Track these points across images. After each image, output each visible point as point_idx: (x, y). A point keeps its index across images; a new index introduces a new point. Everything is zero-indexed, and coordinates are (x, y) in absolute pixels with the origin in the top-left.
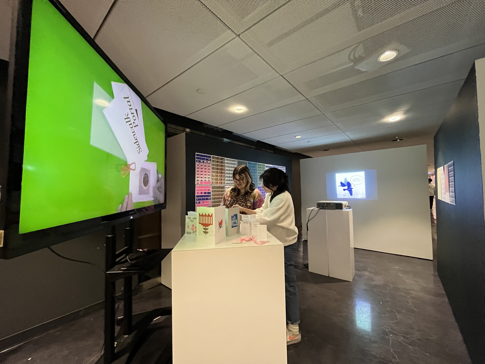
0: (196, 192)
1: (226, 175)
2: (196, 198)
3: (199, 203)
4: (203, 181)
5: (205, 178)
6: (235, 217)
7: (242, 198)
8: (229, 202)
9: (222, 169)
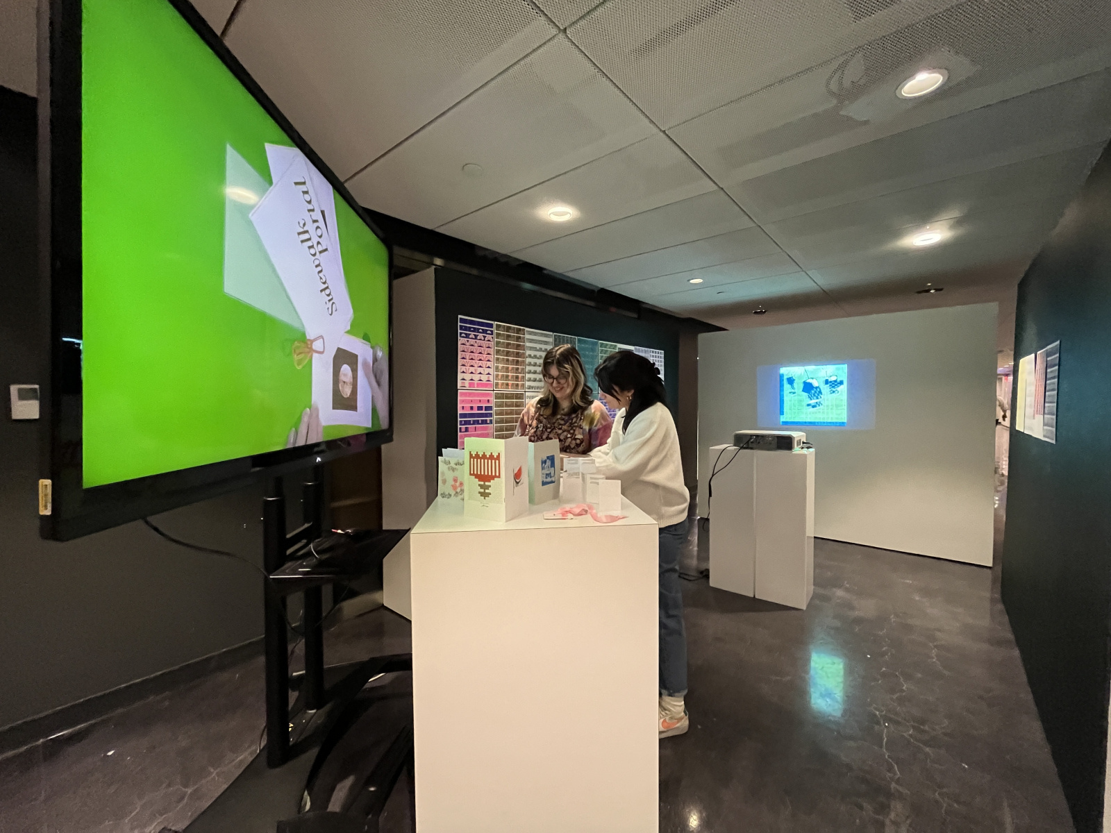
0: (459, 406)
1: (528, 368)
2: (459, 419)
3: (467, 430)
4: (476, 382)
5: (480, 373)
6: (549, 463)
7: (562, 422)
8: (533, 431)
9: (518, 355)
